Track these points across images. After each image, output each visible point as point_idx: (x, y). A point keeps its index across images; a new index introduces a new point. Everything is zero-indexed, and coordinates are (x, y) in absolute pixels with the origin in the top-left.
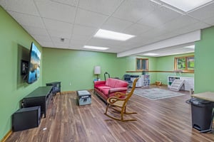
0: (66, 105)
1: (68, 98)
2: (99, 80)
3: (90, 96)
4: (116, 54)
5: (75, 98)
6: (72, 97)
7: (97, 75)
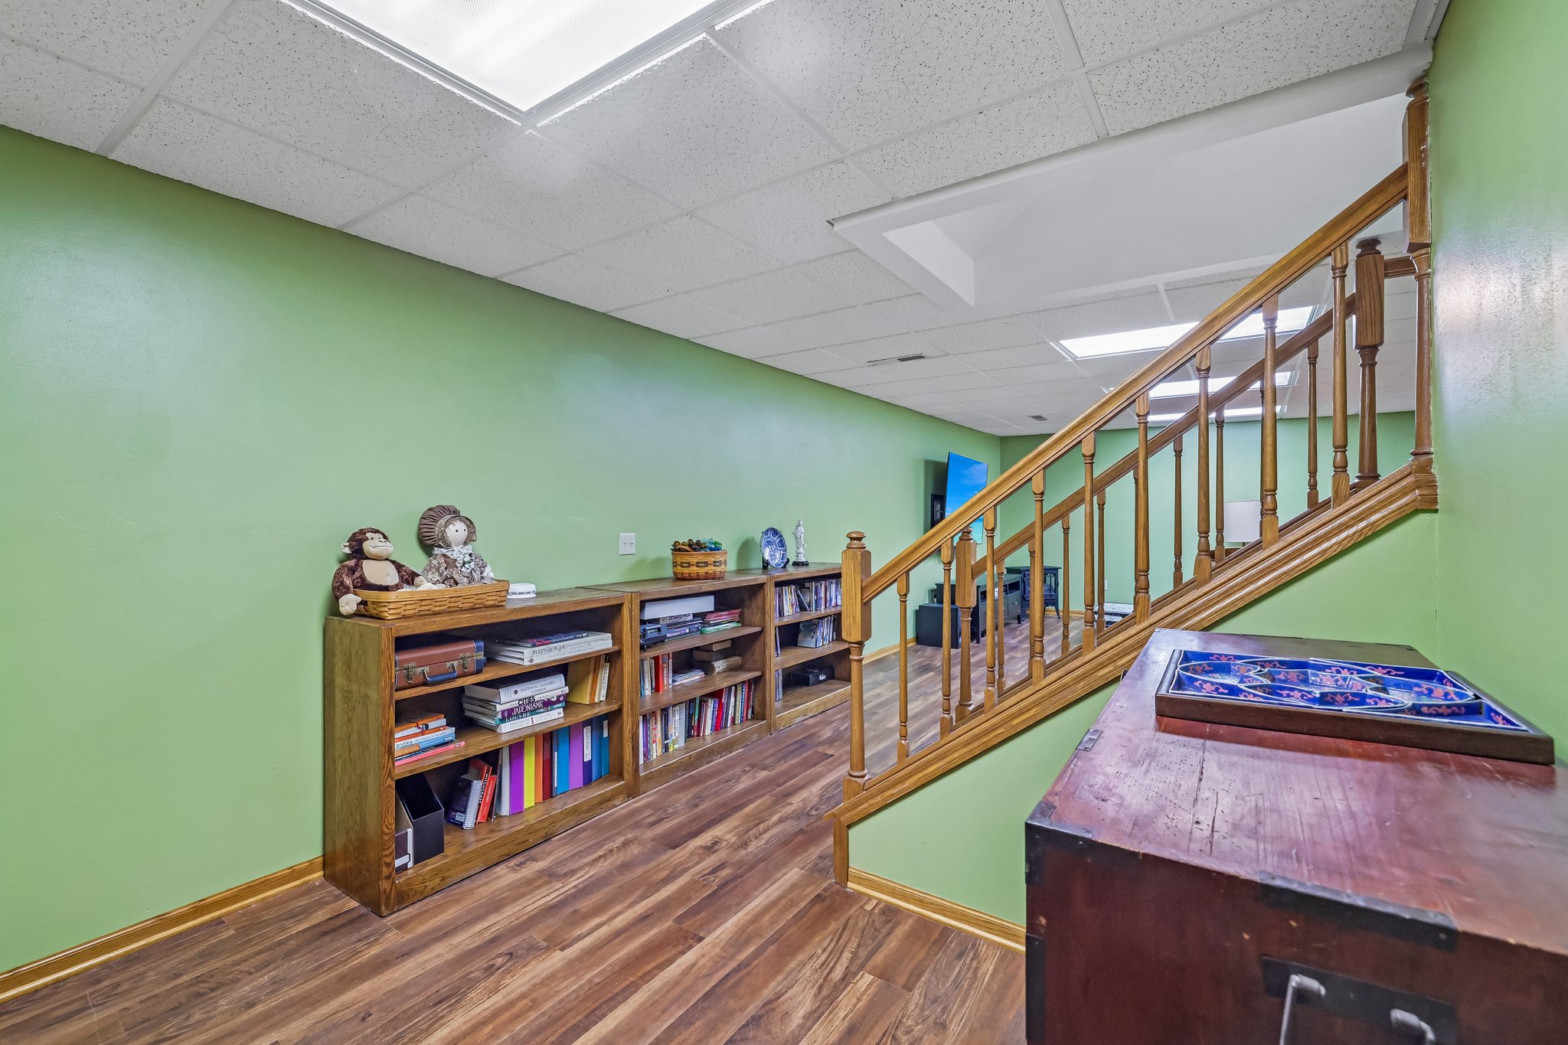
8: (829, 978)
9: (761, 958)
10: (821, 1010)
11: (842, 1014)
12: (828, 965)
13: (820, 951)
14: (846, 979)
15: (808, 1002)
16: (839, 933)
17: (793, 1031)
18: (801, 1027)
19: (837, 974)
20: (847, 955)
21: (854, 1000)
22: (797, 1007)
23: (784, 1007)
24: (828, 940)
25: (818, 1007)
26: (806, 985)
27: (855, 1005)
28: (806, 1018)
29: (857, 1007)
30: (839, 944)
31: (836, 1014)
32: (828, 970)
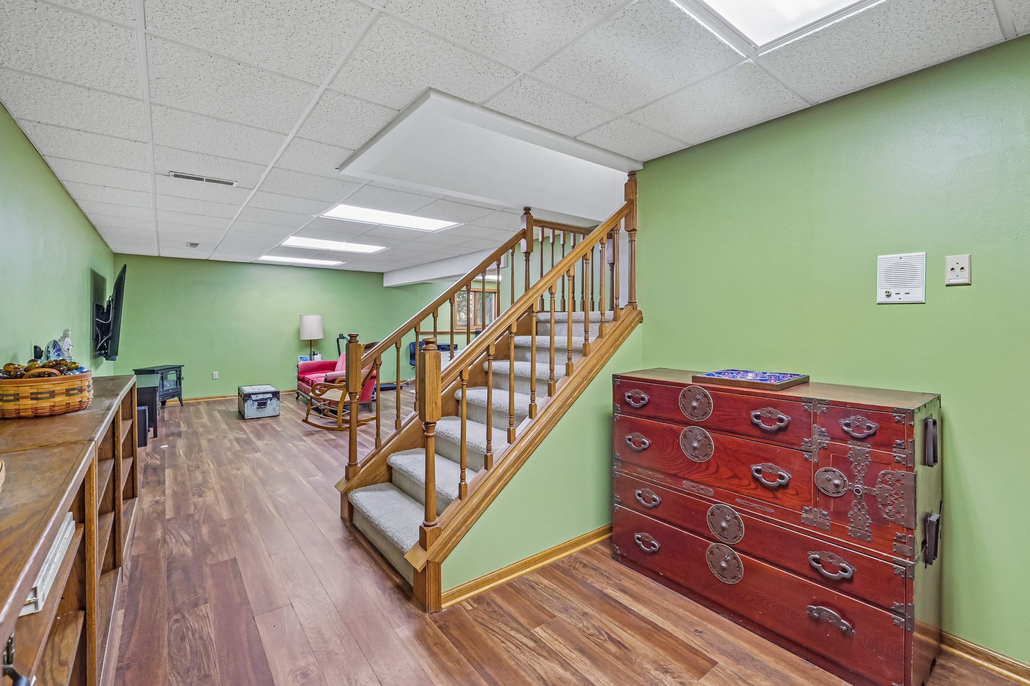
2: (317, 359)
3: (276, 394)
4: (381, 275)
7: (310, 344)
8: (532, 648)
9: (497, 679)
10: (561, 660)
11: (568, 652)
12: (518, 644)
13: (503, 645)
14: (536, 640)
15: (553, 665)
16: (488, 630)
17: (576, 679)
18: (573, 674)
19: (531, 644)
20: (513, 633)
21: (557, 642)
22: (555, 672)
23: (554, 679)
24: (493, 637)
25: (558, 661)
26: (535, 661)
27: (561, 643)
28: (566, 670)
29: (562, 642)
30: (499, 633)
31: (566, 654)
32: (524, 647)
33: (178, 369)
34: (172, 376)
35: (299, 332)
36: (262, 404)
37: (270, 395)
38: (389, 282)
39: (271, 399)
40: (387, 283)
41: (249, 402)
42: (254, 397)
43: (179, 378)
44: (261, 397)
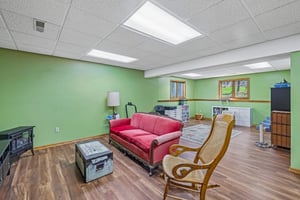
0: (49, 185)
1: (54, 161)
2: (118, 117)
3: (110, 156)
4: (143, 72)
5: (72, 161)
6: (62, 158)
7: (113, 108)
33: (30, 130)
34: (26, 136)
35: (106, 101)
36: (100, 166)
37: (106, 157)
38: (147, 75)
39: (106, 160)
40: (146, 76)
41: (90, 167)
42: (94, 161)
43: (32, 136)
44: (99, 160)
